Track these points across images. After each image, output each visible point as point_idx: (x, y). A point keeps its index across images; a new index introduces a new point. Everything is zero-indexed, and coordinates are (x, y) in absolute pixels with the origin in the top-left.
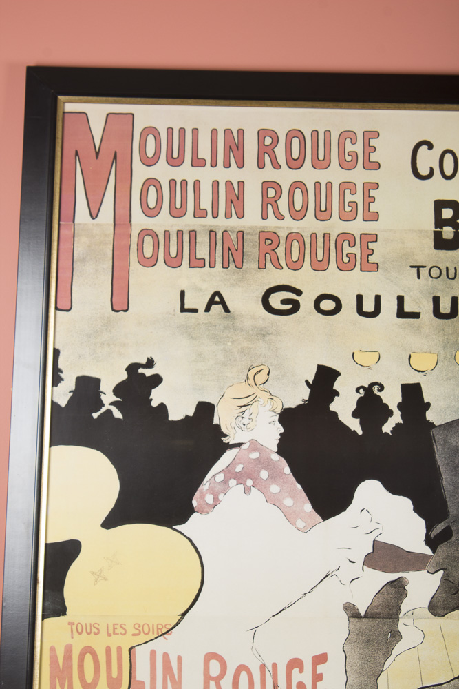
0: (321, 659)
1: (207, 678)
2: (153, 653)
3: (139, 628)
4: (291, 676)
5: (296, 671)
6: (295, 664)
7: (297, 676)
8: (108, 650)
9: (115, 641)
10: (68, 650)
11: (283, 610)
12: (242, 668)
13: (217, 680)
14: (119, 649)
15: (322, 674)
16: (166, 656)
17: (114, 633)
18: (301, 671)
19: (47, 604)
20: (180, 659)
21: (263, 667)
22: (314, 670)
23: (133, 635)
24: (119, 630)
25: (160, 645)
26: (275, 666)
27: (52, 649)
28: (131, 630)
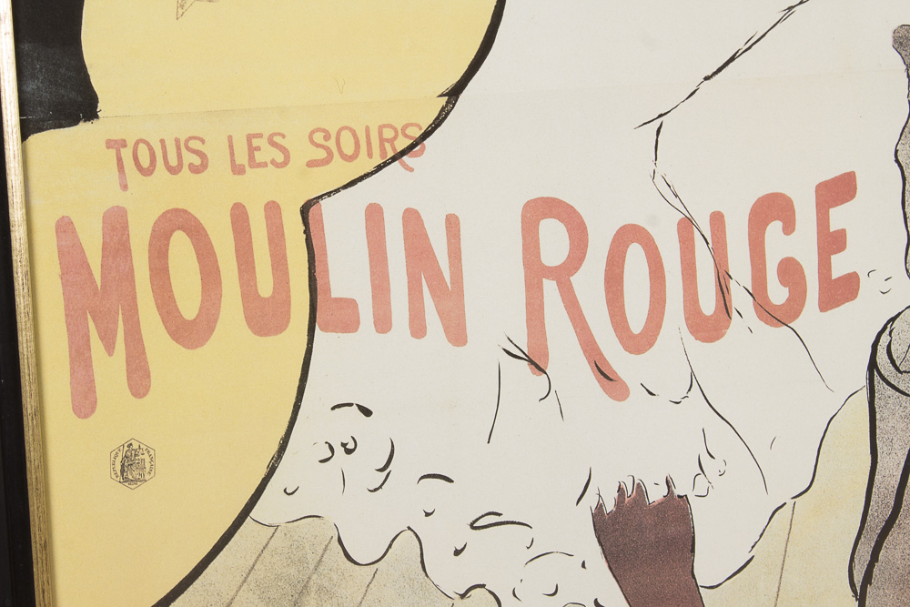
0: (839, 190)
1: (535, 272)
2: (374, 215)
3: (327, 146)
4: (762, 244)
5: (774, 229)
6: (773, 209)
7: (777, 244)
8: (239, 217)
9: (256, 190)
10: (116, 225)
11: (732, 59)
12: (630, 234)
13: (562, 275)
14: (273, 210)
15: (844, 230)
16: (412, 219)
17: (253, 164)
18: (789, 228)
19: (31, 86)
20: (452, 224)
21: (687, 224)
22: (823, 220)
23: (311, 164)
24: (266, 153)
25: (392, 189)
26: (717, 219)
27: (65, 228)
28: (302, 151)
